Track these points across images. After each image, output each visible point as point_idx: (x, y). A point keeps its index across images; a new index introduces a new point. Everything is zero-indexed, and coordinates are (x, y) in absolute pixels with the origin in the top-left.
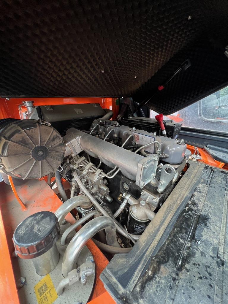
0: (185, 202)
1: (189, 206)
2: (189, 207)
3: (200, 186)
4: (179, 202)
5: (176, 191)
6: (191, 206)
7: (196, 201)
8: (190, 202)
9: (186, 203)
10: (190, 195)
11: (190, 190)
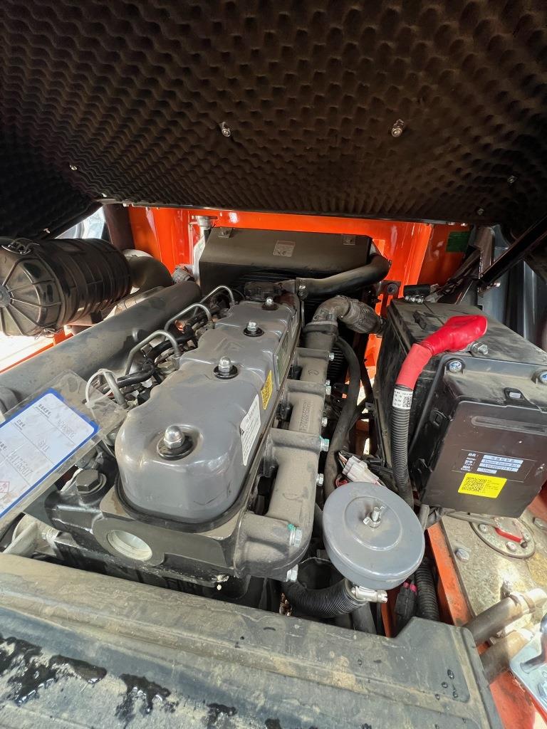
0: (43, 635)
1: (21, 657)
2: (15, 654)
3: (180, 711)
4: (48, 610)
5: (111, 593)
6: (16, 665)
7: (50, 691)
8: (44, 659)
9: (38, 638)
10: (91, 655)
11: (130, 653)
